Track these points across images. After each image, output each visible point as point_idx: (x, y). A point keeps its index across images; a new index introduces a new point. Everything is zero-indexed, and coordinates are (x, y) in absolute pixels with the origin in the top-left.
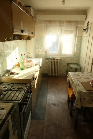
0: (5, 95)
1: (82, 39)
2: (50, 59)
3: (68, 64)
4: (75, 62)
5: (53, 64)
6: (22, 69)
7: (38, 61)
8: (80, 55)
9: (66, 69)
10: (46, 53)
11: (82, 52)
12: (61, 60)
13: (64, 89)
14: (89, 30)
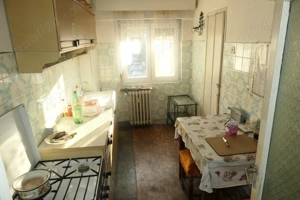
0: (56, 192)
1: (191, 45)
2: (132, 90)
3: (170, 98)
4: (182, 93)
5: (138, 100)
6: (79, 123)
7: (108, 100)
8: (191, 77)
9: (166, 107)
10: (121, 77)
11: (194, 72)
12: (154, 90)
13: (168, 153)
14: (205, 29)
